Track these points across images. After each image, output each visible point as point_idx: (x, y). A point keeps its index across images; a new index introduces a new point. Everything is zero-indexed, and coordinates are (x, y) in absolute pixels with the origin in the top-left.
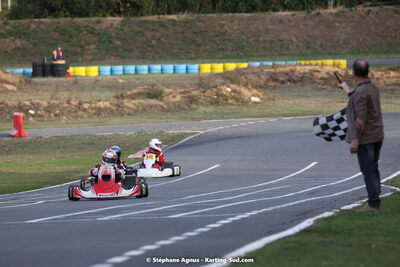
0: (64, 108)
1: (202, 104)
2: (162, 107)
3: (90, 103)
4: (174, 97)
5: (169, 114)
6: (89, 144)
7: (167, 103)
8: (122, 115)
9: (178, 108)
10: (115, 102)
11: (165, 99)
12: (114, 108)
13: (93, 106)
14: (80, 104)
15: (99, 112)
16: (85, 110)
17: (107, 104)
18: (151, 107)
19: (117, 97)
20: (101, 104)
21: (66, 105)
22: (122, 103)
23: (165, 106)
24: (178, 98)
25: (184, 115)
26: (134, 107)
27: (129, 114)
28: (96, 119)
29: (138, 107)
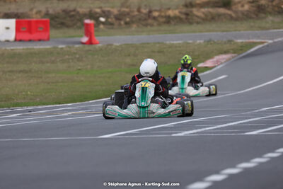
0: (134, 16)
1: (270, 13)
2: (230, 16)
3: (160, 11)
4: (243, 6)
5: (238, 23)
6: (159, 52)
7: (236, 12)
8: (191, 23)
9: (246, 16)
10: (184, 10)
11: (234, 8)
12: (183, 16)
13: (163, 14)
14: (150, 12)
15: (169, 20)
16: (154, 18)
17: (176, 12)
18: (219, 15)
19: (186, 6)
20: (171, 13)
21: (136, 13)
22: (191, 12)
23: (234, 15)
24: (246, 7)
25: (252, 24)
26: (203, 16)
27: (198, 23)
28: (165, 27)
29: (206, 15)
